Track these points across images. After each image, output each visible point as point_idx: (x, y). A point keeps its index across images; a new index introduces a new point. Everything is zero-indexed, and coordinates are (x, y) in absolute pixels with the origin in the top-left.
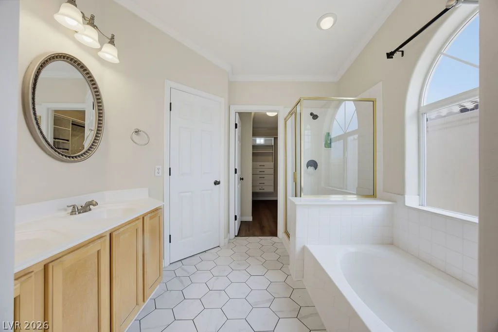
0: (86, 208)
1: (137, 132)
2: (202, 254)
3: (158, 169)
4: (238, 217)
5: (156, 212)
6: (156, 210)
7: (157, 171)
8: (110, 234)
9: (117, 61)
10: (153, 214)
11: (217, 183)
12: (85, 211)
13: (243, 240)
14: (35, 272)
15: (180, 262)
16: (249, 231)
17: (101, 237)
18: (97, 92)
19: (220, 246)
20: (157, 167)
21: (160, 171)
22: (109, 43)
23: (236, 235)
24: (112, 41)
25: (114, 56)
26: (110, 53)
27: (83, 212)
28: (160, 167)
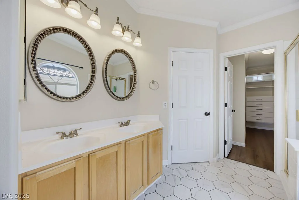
0: (127, 124)
1: (153, 82)
2: (194, 164)
3: (165, 104)
4: (228, 143)
5: (158, 131)
6: (158, 130)
7: (164, 105)
8: (125, 142)
9: (141, 45)
10: (155, 133)
11: (207, 114)
12: (126, 125)
13: (231, 163)
14: (83, 157)
15: (178, 164)
16: (240, 156)
17: (119, 143)
18: (133, 64)
19: (210, 162)
20: (164, 102)
21: (166, 105)
22: (138, 36)
23: (226, 156)
24: (139, 36)
25: (140, 43)
26: (138, 42)
27: (125, 126)
28: (166, 102)
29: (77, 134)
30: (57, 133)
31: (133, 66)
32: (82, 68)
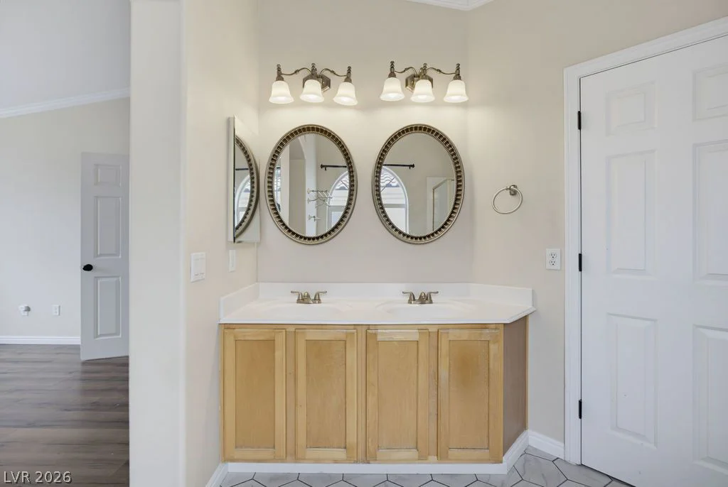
3: (553, 256)
7: (549, 258)
20: (549, 251)
21: (557, 260)
22: (455, 78)
27: (419, 304)
28: (557, 251)
29: (319, 300)
30: (292, 292)
31: (454, 159)
32: (413, 166)
